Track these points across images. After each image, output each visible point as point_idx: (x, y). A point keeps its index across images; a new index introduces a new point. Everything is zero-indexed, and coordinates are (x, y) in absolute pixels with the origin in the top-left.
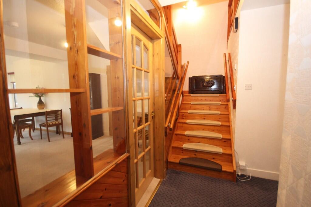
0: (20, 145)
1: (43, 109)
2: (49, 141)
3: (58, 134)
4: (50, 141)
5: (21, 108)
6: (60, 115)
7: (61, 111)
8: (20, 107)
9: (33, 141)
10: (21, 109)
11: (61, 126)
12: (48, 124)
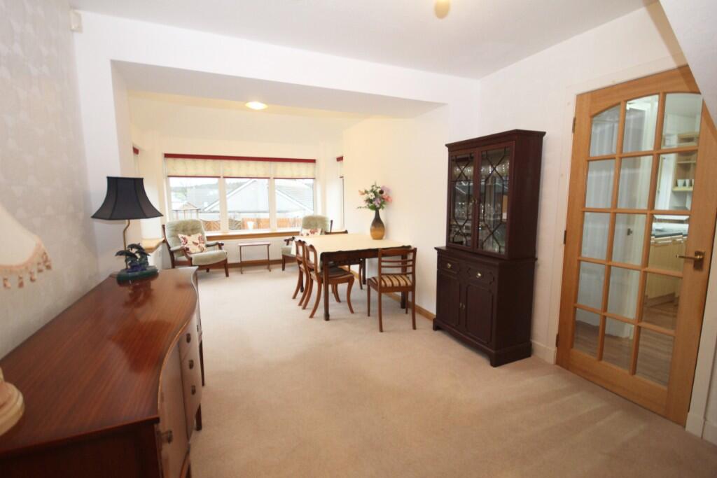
0: (328, 322)
1: (380, 238)
2: (381, 330)
3: (404, 310)
4: (384, 328)
5: (346, 232)
6: (411, 263)
7: (415, 251)
8: (344, 230)
9: (353, 315)
10: (345, 234)
11: (410, 294)
12: (383, 283)
